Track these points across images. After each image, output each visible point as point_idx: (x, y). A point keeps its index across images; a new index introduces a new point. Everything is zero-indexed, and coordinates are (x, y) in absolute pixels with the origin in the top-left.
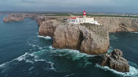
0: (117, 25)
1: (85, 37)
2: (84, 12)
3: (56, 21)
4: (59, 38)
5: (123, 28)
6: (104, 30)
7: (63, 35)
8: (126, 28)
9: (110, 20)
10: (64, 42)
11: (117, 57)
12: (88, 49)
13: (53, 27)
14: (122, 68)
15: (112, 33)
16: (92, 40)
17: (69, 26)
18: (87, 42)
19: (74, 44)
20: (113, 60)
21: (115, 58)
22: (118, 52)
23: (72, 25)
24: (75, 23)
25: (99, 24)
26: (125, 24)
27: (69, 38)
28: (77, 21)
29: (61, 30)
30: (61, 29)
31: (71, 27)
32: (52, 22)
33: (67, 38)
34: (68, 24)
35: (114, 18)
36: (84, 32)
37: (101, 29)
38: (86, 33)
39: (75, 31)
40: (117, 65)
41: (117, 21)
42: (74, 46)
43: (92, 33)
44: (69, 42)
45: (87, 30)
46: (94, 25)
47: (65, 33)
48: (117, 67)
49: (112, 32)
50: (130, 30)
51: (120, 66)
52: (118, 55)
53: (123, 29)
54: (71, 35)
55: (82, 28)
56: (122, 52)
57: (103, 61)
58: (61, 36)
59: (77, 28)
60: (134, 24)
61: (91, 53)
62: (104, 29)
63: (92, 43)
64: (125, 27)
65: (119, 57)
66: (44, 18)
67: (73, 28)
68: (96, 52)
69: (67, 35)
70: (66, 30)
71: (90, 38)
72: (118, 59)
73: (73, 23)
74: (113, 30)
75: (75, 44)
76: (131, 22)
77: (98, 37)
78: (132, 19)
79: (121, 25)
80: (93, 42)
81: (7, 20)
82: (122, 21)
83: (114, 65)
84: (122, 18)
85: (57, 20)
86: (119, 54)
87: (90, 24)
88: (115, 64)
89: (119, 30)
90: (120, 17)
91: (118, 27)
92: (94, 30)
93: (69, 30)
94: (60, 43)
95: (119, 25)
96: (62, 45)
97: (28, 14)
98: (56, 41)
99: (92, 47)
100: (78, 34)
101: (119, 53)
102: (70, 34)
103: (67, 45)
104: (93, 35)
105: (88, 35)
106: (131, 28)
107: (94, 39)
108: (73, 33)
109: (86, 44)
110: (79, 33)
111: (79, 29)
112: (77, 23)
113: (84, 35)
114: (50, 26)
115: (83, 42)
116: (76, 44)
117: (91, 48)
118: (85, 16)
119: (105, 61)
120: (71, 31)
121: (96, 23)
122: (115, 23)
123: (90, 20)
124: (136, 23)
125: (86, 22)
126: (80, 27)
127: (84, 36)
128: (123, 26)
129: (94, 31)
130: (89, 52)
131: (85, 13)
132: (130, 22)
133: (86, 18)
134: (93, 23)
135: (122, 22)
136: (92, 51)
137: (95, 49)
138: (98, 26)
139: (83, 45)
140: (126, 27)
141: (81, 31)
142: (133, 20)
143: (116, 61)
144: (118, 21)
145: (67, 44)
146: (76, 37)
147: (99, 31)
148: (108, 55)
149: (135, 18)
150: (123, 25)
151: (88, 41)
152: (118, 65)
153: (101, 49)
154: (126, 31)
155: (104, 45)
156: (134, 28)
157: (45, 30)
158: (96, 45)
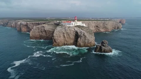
1: (80, 35)
2: (75, 17)
4: (59, 38)
5: (97, 29)
7: (62, 35)
10: (63, 41)
12: (83, 44)
13: (46, 31)
16: (85, 37)
17: (67, 28)
21: (104, 46)
23: (69, 27)
24: (71, 26)
25: (86, 26)
26: (99, 26)
27: (67, 38)
28: (72, 24)
30: (60, 31)
33: (65, 38)
34: (65, 26)
35: (91, 21)
36: (79, 32)
37: (88, 29)
38: (81, 32)
39: (72, 32)
40: (106, 50)
41: (93, 24)
42: (71, 43)
43: (85, 32)
44: (67, 40)
45: (81, 30)
47: (64, 33)
50: (102, 30)
51: (108, 50)
52: (106, 44)
53: (97, 30)
54: (69, 35)
55: (77, 29)
58: (60, 37)
59: (73, 29)
60: (104, 26)
62: (90, 29)
63: (86, 39)
66: (27, 23)
67: (70, 30)
68: (89, 45)
69: (65, 35)
70: (64, 31)
71: (84, 36)
72: (106, 46)
75: (72, 41)
76: (102, 24)
78: (103, 22)
79: (96, 27)
80: (87, 39)
82: (96, 24)
83: (104, 50)
84: (96, 22)
85: (48, 24)
89: (95, 31)
90: (94, 21)
91: (94, 29)
93: (67, 31)
94: (60, 42)
96: (61, 44)
98: (56, 41)
100: (74, 33)
101: (106, 42)
103: (65, 43)
105: (82, 33)
106: (103, 29)
107: (87, 36)
108: (70, 33)
109: (81, 40)
110: (75, 33)
112: (72, 26)
113: (79, 34)
114: (41, 30)
115: (79, 39)
117: (85, 42)
118: (76, 20)
119: (99, 48)
120: (69, 31)
121: (84, 25)
122: (92, 26)
124: (105, 25)
125: (78, 25)
126: (75, 28)
128: (97, 28)
130: (84, 46)
132: (102, 25)
133: (77, 22)
136: (86, 45)
137: (88, 43)
139: (79, 41)
140: (100, 28)
141: (76, 31)
142: (104, 23)
143: (105, 48)
146: (72, 36)
147: (87, 31)
148: (100, 45)
149: (105, 21)
150: (97, 27)
151: (83, 38)
153: (92, 43)
154: (100, 31)
156: (104, 28)
157: (36, 34)
158: (89, 40)
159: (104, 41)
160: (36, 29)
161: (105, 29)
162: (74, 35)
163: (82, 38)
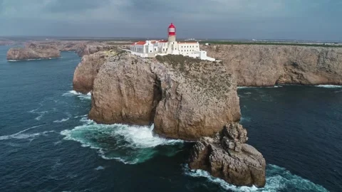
0: (279, 66)
1: (165, 91)
2: (170, 27)
3: (114, 53)
4: (104, 95)
5: (295, 73)
6: (223, 75)
7: (113, 87)
8: (303, 73)
9: (261, 53)
10: (116, 105)
11: (231, 145)
12: (172, 124)
14: (242, 176)
15: (266, 86)
16: (180, 99)
17: (128, 63)
18: (169, 105)
19: (141, 112)
20: (219, 154)
22: (235, 130)
23: (136, 61)
24: (142, 55)
25: (212, 60)
26: (301, 64)
27: (128, 95)
28: (147, 49)
29: (109, 75)
30: (111, 72)
31: (132, 66)
32: (103, 57)
33: (122, 96)
34: (126, 57)
35: (270, 47)
36: (164, 78)
37: (214, 70)
38: (168, 81)
39: (143, 76)
40: (228, 167)
41: (279, 56)
42: (140, 116)
43: (181, 79)
44: (127, 105)
45: (169, 73)
46: (198, 60)
47: (119, 81)
48: (228, 174)
49: (264, 84)
50: (313, 78)
51: (236, 170)
52: (236, 140)
53: (295, 77)
54: (133, 87)
55: (158, 68)
56: (245, 132)
57: (194, 156)
58: (108, 90)
59: (146, 68)
60: (324, 63)
61: (179, 135)
62: (223, 72)
63: (181, 107)
64: (300, 72)
65: (235, 145)
67: (137, 68)
68: (193, 131)
69: (123, 87)
70: (120, 74)
71: (177, 94)
72: (234, 150)
73: (137, 54)
74: (266, 79)
75: (143, 110)
76: (316, 57)
77: (199, 90)
78: (319, 49)
79: (290, 67)
80: (184, 106)
81: (16, 56)
82: (291, 57)
83: (222, 169)
84: (290, 48)
86: (239, 138)
87: (187, 58)
88: (223, 165)
89: (285, 80)
90: (286, 46)
91: (282, 72)
92: (193, 72)
93: (128, 74)
94: (106, 107)
95: (285, 65)
96: (111, 114)
97: (73, 42)
98: (97, 103)
99: (181, 118)
100: (150, 83)
101: (236, 134)
102: (130, 85)
103: (124, 114)
104: (185, 85)
105: (172, 85)
106: (316, 73)
107: (187, 98)
108: (138, 80)
109: (167, 110)
110: (152, 80)
111: (151, 70)
112: (146, 55)
113: (164, 85)
114: (98, 66)
115: (161, 103)
116: (145, 111)
117: (179, 120)
119: (201, 156)
120: (133, 75)
122: (274, 61)
123: (189, 49)
124: (328, 62)
126: (153, 64)
127: (163, 89)
128: (296, 70)
129: (194, 77)
130: (175, 133)
131: (172, 30)
132: (313, 59)
133: (176, 43)
134: (195, 56)
135: (293, 58)
136: (181, 130)
137: (190, 125)
138: (206, 63)
139: (160, 112)
140: (304, 71)
141: (156, 76)
142: (322, 53)
143: (227, 156)
144: (281, 57)
145: (123, 111)
146: (144, 93)
147: (206, 77)
148: (211, 140)
149: (325, 49)
150: (295, 65)
151: (172, 102)
152: (231, 166)
153: (207, 125)
154: (303, 82)
155: (215, 112)
156: (324, 73)
157: (86, 77)
158: (192, 113)
160: (86, 64)
161: (328, 75)
162: (151, 87)
163: (170, 104)
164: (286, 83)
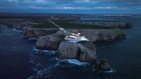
3: (52, 36)
9: (92, 32)
12: (85, 59)
13: (51, 42)
17: (70, 44)
23: (73, 43)
25: (88, 40)
32: (49, 38)
43: (86, 48)
44: (70, 55)
50: (105, 39)
51: (106, 68)
52: (105, 62)
54: (72, 50)
58: (64, 51)
59: (76, 45)
64: (102, 37)
66: (32, 29)
68: (90, 60)
69: (69, 50)
70: (67, 47)
71: (86, 52)
74: (94, 40)
75: (75, 56)
77: (90, 50)
80: (88, 55)
88: (103, 68)
93: (70, 47)
94: (63, 56)
99: (88, 58)
113: (82, 50)
114: (47, 40)
115: (81, 55)
119: (98, 66)
126: (78, 44)
141: (79, 47)
145: (68, 57)
148: (99, 63)
150: (101, 35)
153: (93, 59)
156: (108, 37)
157: (42, 44)
159: (103, 59)
162: (77, 50)
163: (84, 54)
164: (99, 40)
